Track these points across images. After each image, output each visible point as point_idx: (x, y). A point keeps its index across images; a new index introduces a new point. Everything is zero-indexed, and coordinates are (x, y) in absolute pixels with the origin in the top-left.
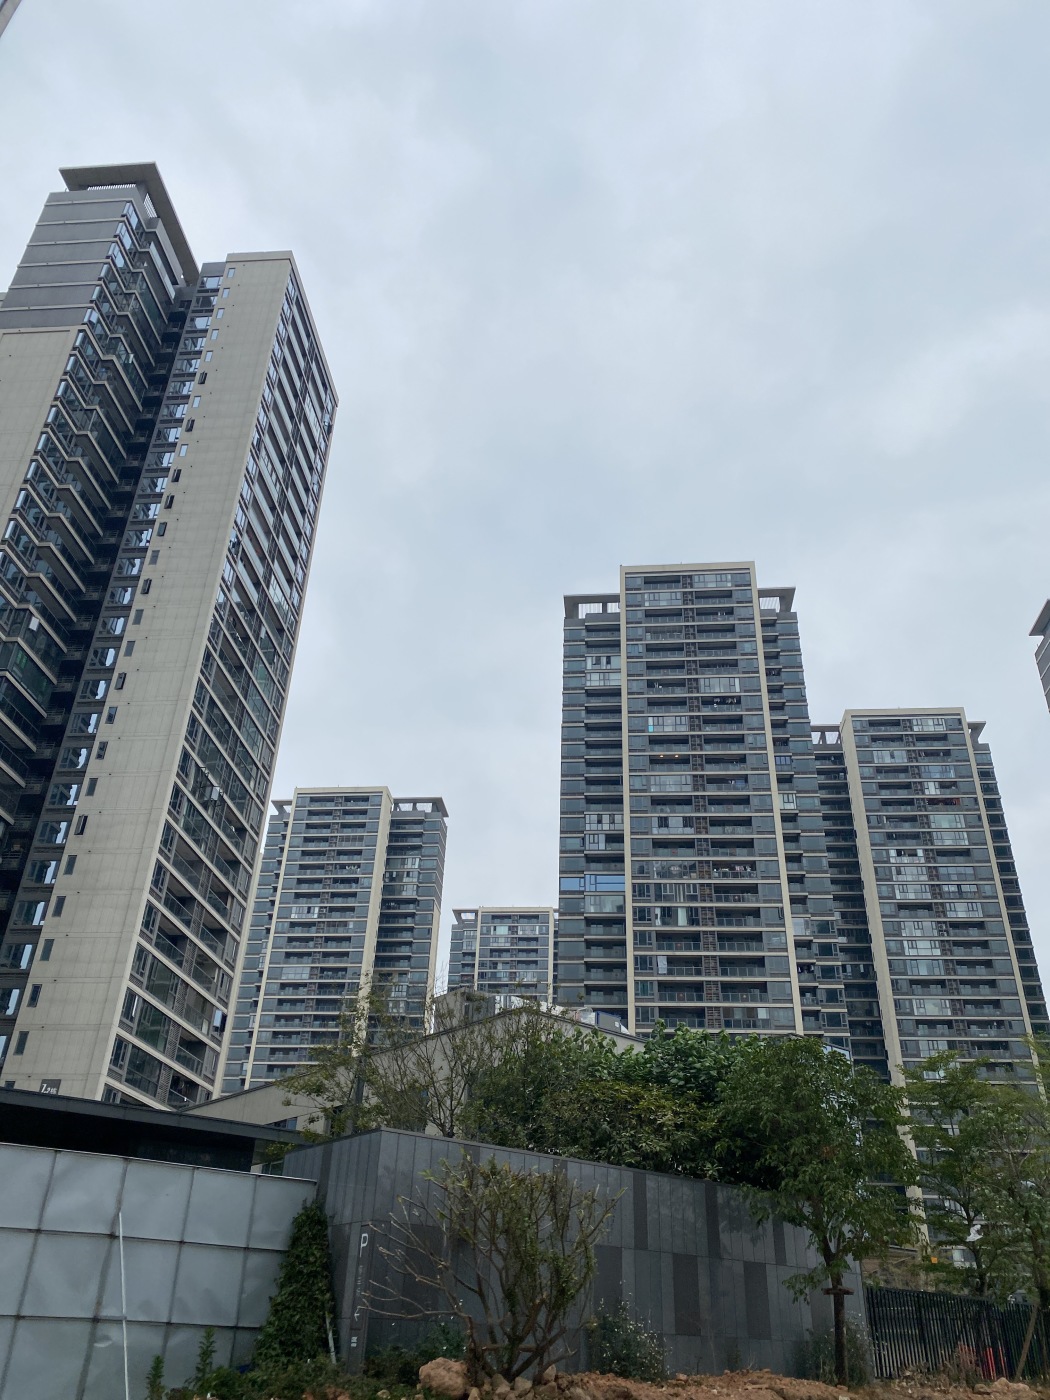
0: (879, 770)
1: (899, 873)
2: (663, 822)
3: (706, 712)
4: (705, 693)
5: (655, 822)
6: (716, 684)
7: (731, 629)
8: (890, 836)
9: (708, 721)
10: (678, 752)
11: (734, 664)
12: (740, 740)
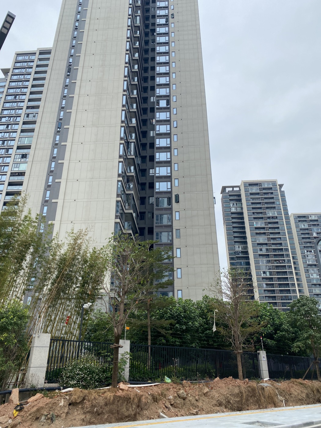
0: (301, 229)
1: (307, 256)
2: (261, 250)
3: (268, 221)
4: (268, 215)
5: (259, 250)
6: (270, 213)
7: (273, 198)
8: (305, 247)
9: (270, 223)
10: (262, 231)
11: (274, 208)
12: (278, 228)
